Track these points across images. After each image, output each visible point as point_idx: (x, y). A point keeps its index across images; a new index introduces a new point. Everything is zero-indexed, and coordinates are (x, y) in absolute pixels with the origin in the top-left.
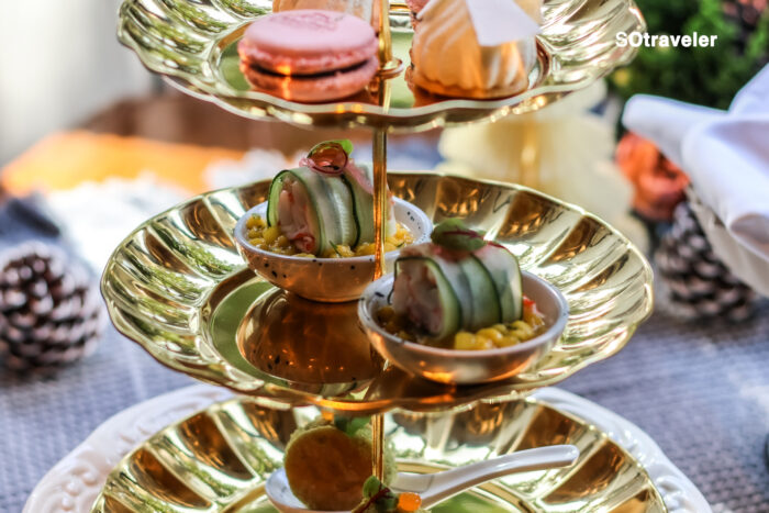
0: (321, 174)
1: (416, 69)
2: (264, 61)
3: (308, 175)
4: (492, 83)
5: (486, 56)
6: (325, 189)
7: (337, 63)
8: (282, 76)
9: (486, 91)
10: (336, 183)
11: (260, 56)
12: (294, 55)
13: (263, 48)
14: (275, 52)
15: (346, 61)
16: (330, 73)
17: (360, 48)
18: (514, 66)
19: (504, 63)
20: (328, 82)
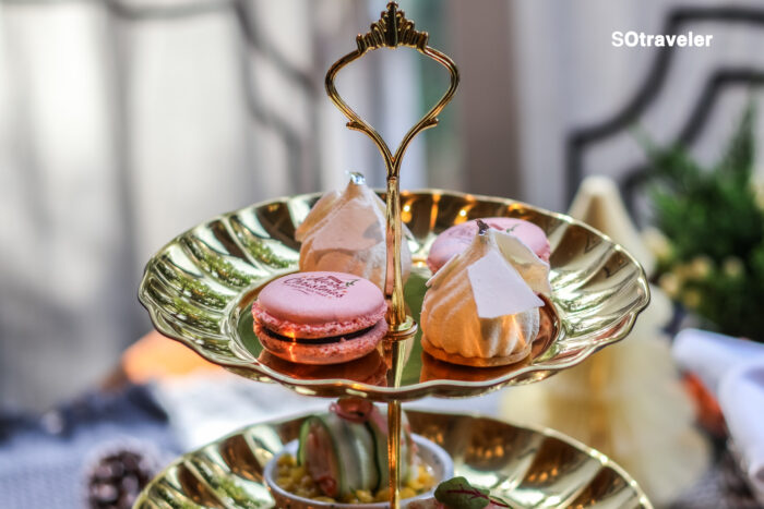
0: (346, 422)
1: (424, 335)
2: (271, 324)
3: (333, 421)
4: (491, 354)
5: (487, 327)
6: (348, 435)
7: (340, 330)
8: (289, 340)
9: (487, 360)
10: (359, 429)
11: (268, 320)
12: (300, 321)
13: (272, 312)
14: (282, 316)
15: (350, 328)
16: (336, 339)
17: (365, 316)
18: (515, 337)
19: (504, 334)
20: (333, 348)
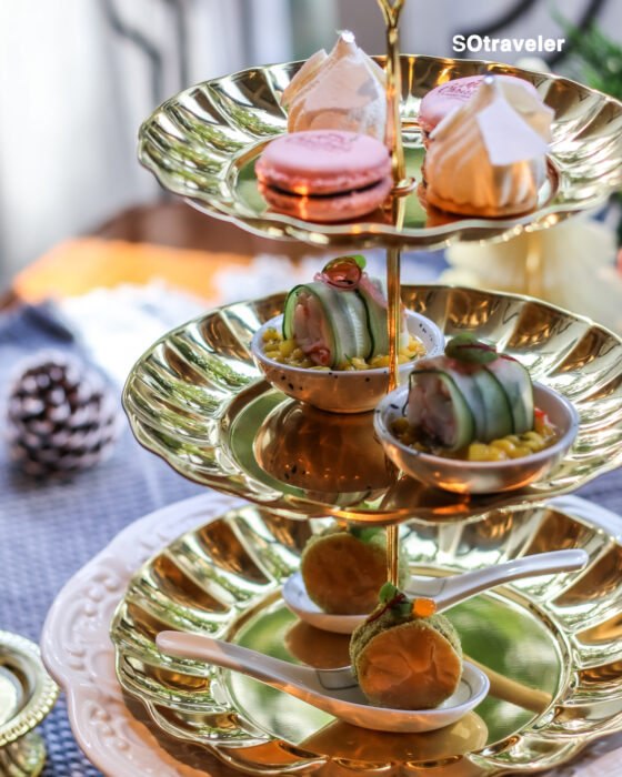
0: (336, 288)
1: (429, 187)
2: (281, 182)
3: (323, 290)
4: (504, 200)
5: (499, 175)
6: (340, 303)
7: (353, 183)
8: (299, 196)
9: (498, 209)
10: (350, 297)
11: (278, 176)
12: (311, 176)
13: (280, 169)
14: (293, 173)
15: (361, 181)
16: (346, 193)
17: (375, 168)
18: (526, 183)
19: (516, 182)
20: (344, 202)
